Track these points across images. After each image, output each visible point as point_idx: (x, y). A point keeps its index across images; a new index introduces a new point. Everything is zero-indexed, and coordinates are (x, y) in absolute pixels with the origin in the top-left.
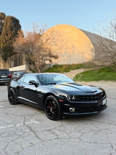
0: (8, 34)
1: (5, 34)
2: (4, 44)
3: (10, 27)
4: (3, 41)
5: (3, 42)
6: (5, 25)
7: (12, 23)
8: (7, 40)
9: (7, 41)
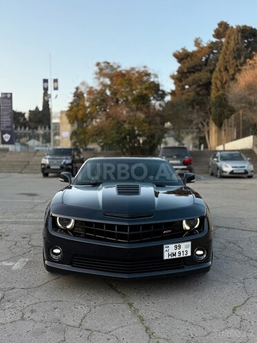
0: (228, 68)
1: (222, 69)
2: (219, 90)
3: (233, 51)
4: (216, 84)
5: (217, 88)
6: (224, 48)
7: (240, 41)
8: (226, 80)
9: (226, 83)
